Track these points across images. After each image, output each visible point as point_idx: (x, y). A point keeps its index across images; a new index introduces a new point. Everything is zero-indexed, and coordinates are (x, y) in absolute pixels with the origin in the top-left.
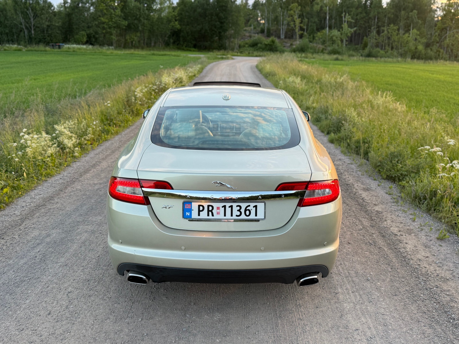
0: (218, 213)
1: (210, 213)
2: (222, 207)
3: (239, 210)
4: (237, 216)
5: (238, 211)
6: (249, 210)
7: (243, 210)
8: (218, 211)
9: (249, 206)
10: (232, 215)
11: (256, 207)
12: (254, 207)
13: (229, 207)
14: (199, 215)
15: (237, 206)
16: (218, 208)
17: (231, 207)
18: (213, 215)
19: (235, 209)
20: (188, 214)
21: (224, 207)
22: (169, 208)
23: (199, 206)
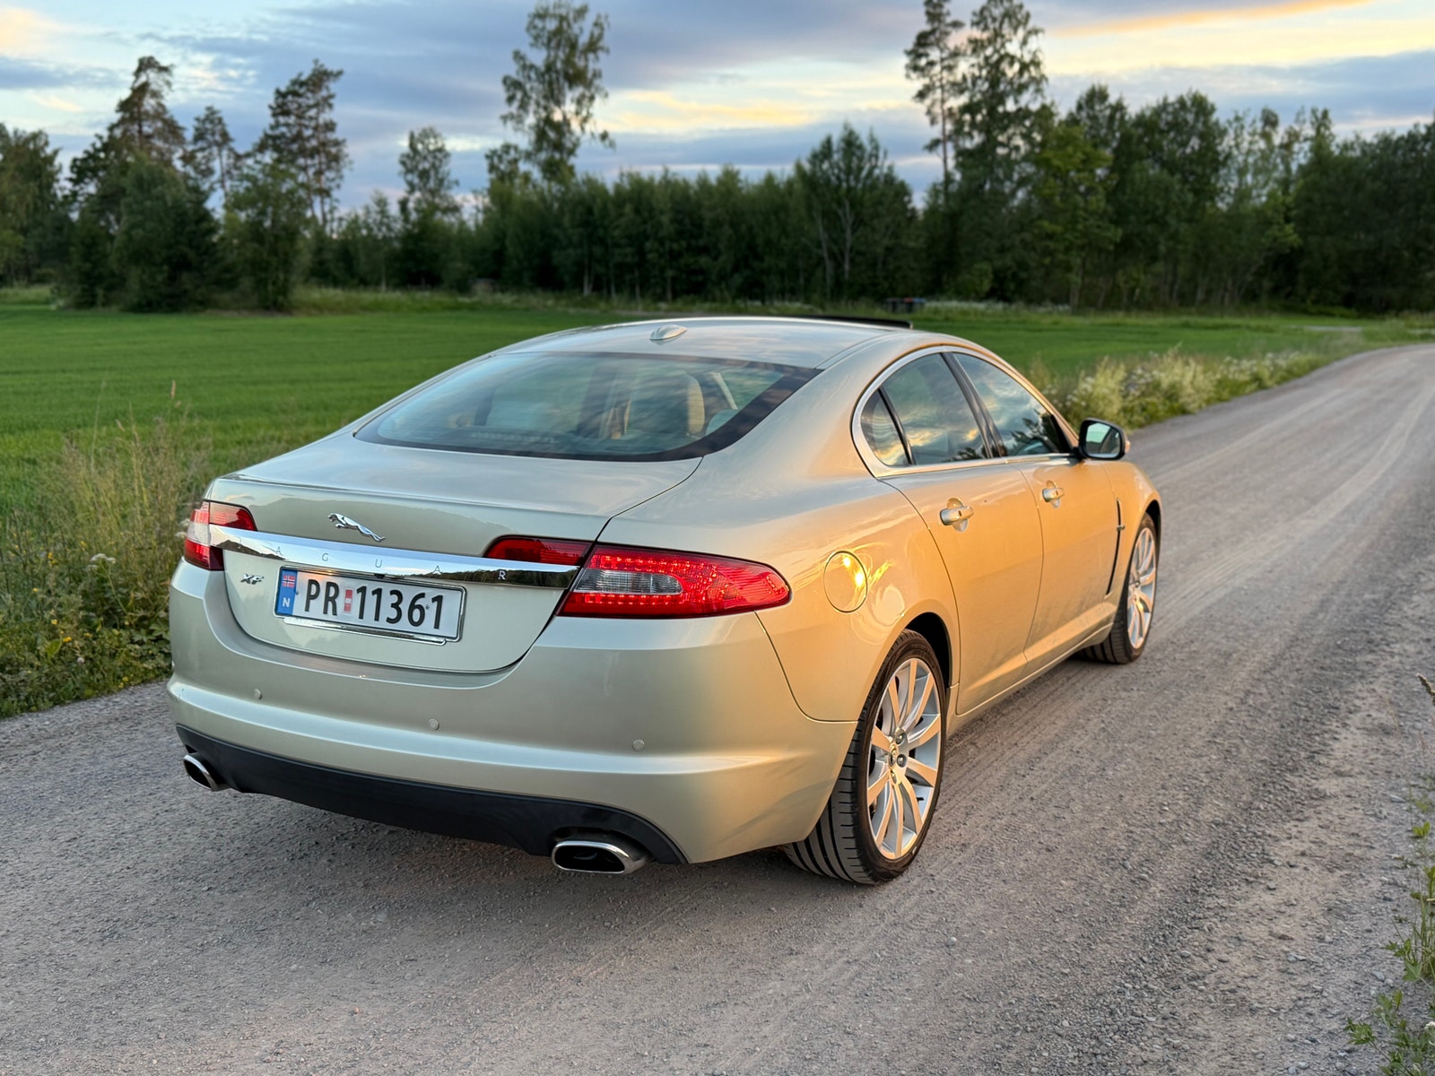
0: (347, 608)
1: (330, 604)
2: (359, 591)
3: (395, 606)
4: (389, 620)
5: (393, 605)
6: (420, 608)
7: (405, 607)
8: (348, 601)
9: (422, 595)
10: (377, 618)
11: (439, 599)
12: (434, 600)
13: (374, 593)
14: (307, 609)
15: (393, 592)
16: (349, 594)
17: (378, 592)
18: (335, 613)
19: (388, 599)
20: (286, 602)
21: (363, 590)
22: (254, 582)
23: (312, 582)
